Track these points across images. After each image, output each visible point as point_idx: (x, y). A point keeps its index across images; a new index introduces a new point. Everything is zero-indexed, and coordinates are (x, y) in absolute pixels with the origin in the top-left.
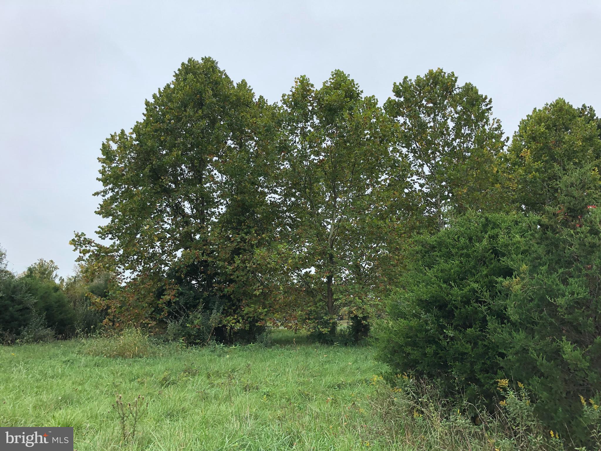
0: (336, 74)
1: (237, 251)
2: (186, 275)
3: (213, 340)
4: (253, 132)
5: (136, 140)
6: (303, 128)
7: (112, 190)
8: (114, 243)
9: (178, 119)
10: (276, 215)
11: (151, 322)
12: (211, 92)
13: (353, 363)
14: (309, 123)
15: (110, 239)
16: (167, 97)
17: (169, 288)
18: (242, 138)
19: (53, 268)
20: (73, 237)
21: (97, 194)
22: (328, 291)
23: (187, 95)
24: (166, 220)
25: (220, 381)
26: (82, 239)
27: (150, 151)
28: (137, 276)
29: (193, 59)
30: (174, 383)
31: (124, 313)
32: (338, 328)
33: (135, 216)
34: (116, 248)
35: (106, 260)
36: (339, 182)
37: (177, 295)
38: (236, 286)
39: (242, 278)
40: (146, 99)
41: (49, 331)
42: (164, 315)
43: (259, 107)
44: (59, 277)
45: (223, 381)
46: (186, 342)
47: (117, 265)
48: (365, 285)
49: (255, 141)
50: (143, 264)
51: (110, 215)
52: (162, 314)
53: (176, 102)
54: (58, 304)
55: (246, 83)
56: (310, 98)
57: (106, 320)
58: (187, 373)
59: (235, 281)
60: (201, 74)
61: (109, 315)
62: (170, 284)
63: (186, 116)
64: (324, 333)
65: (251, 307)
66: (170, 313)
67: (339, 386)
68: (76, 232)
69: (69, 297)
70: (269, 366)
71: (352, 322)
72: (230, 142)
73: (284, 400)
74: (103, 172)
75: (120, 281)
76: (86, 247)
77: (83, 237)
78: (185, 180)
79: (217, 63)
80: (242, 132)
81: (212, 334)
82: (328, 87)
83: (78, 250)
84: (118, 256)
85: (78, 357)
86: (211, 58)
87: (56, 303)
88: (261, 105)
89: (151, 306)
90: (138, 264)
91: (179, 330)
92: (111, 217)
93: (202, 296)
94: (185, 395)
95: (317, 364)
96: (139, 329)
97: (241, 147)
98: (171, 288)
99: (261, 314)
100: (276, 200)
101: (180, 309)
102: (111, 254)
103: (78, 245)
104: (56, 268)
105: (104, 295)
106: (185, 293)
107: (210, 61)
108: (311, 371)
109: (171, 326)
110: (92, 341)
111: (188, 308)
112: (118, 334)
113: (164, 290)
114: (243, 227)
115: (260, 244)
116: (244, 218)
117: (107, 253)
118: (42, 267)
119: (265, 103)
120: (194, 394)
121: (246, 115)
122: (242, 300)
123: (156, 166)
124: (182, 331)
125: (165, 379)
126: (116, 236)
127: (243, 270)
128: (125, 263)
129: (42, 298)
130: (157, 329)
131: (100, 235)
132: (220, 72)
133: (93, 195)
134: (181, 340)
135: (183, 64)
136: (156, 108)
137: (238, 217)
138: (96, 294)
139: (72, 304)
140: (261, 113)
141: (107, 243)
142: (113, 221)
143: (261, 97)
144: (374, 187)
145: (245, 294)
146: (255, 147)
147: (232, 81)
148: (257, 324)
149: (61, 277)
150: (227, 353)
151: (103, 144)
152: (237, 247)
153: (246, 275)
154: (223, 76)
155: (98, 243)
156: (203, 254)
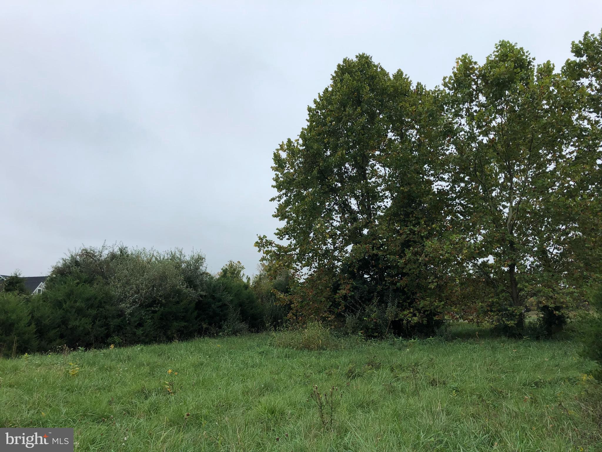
0: (500, 45)
1: (406, 244)
2: (359, 270)
3: (391, 333)
4: (413, 120)
5: (303, 145)
6: (468, 110)
7: (286, 194)
8: (291, 243)
9: (339, 120)
10: (445, 203)
11: (330, 316)
12: (368, 88)
13: (551, 360)
14: (474, 103)
15: (287, 239)
16: (326, 100)
17: (344, 283)
18: (402, 129)
19: (240, 268)
20: (257, 240)
21: (273, 200)
22: (511, 281)
23: (345, 95)
24: (334, 218)
25: (403, 375)
26: (264, 241)
27: (316, 154)
28: (313, 272)
29: (347, 59)
30: (359, 376)
31: (305, 308)
32: (527, 321)
33: (307, 216)
34: (293, 247)
35: (285, 258)
36: (514, 161)
37: (352, 289)
38: (409, 279)
39: (414, 270)
40: (308, 106)
41: (243, 325)
42: (341, 309)
43: (418, 94)
44: (246, 276)
45: (408, 374)
46: (365, 335)
47: (296, 262)
48: (555, 272)
49: (417, 129)
50: (318, 261)
51: (285, 218)
52: (340, 307)
53: (335, 104)
54: (248, 301)
55: (402, 73)
56: (473, 76)
57: (290, 315)
58: (371, 366)
59: (408, 274)
60: (356, 71)
61: (292, 309)
62: (344, 279)
63: (345, 115)
64: (509, 326)
65: (426, 300)
66: (346, 307)
67: (536, 384)
68: (258, 236)
69: (257, 294)
70: (453, 361)
71: (542, 314)
72: (390, 135)
73: (475, 397)
74: (276, 179)
75: (299, 278)
76: (268, 248)
77: (265, 239)
78: (350, 177)
79: (371, 57)
80: (402, 122)
81: (389, 327)
82: (493, 61)
83: (262, 251)
84: (296, 254)
85: (270, 349)
86: (364, 54)
87: (247, 299)
88: (419, 92)
89: (328, 300)
90: (313, 261)
91: (357, 324)
92: (286, 220)
93: (376, 289)
94: (372, 388)
95: (507, 360)
96: (320, 322)
97: (402, 138)
98: (345, 283)
99: (437, 307)
100: (443, 187)
101: (356, 303)
102: (290, 253)
103: (261, 246)
104: (243, 268)
105: (286, 291)
106: (359, 287)
107: (365, 57)
108: (501, 366)
109: (350, 319)
110: (280, 334)
111: (364, 302)
112: (303, 328)
113: (339, 285)
114: (411, 219)
115: (430, 236)
116: (411, 210)
117: (286, 252)
118: (232, 267)
119: (423, 89)
120: (381, 387)
121: (405, 105)
122: (416, 293)
123: (323, 167)
124: (360, 324)
125: (351, 372)
126: (292, 236)
127: (415, 263)
128: (302, 260)
129: (236, 295)
130: (336, 323)
131: (279, 236)
132: (375, 66)
133: (270, 201)
134: (360, 333)
135: (339, 66)
136: (318, 112)
137: (405, 209)
138: (279, 290)
139: (260, 300)
140: (420, 99)
141: (285, 243)
142: (288, 223)
143: (419, 84)
144: (557, 162)
145: (418, 286)
146: (416, 135)
147: (388, 73)
148: (435, 318)
149: (247, 276)
150: (406, 346)
151: (274, 154)
152: (407, 239)
153: (418, 267)
154: (379, 70)
155: (277, 244)
156: (373, 248)
